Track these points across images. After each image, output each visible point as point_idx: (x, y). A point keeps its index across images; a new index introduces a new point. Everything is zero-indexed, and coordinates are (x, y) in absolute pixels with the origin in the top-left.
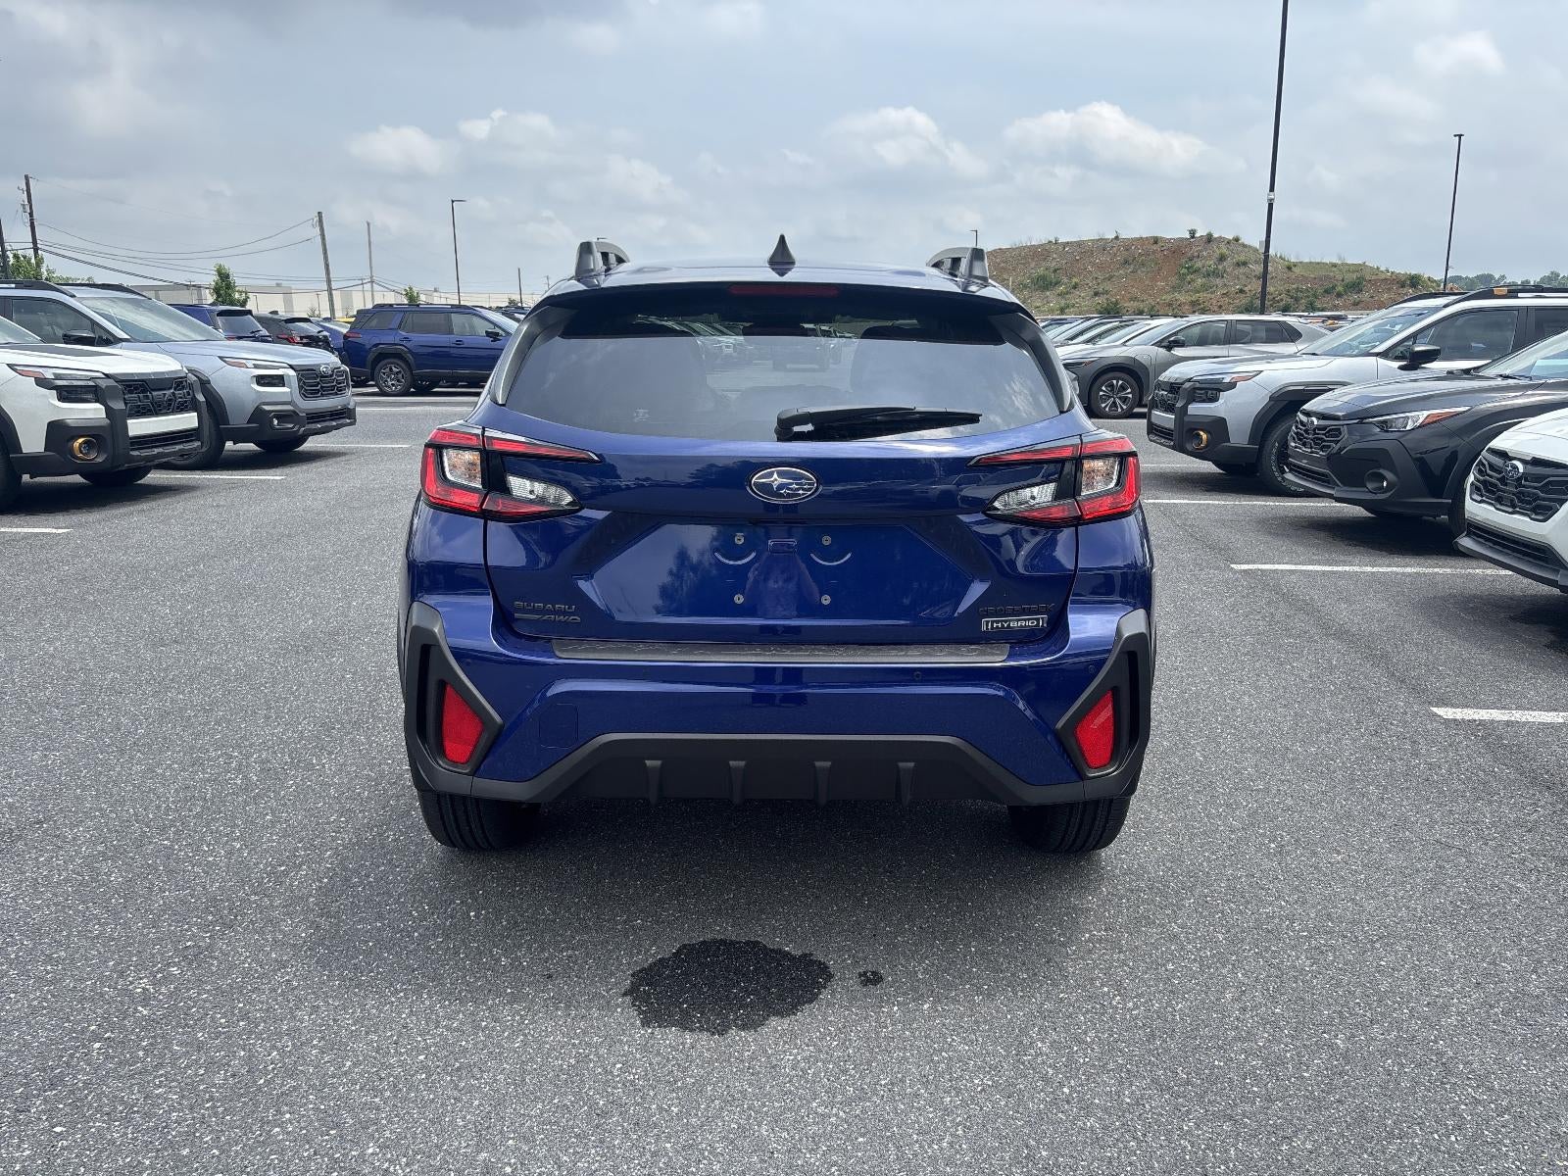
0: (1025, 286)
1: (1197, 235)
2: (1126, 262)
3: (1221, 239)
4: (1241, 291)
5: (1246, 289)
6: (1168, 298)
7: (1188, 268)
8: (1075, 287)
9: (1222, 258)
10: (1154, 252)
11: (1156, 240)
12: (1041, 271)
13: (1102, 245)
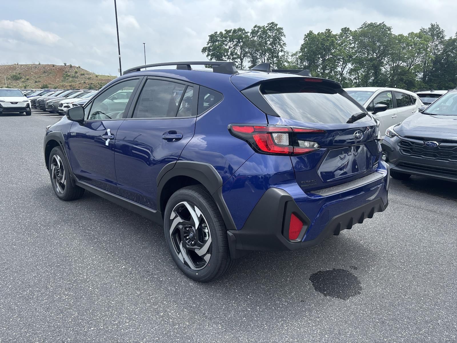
0: (9, 79)
1: (67, 65)
2: (45, 72)
3: (74, 67)
4: (85, 83)
5: (86, 82)
6: (61, 84)
7: (66, 75)
8: (28, 79)
9: (76, 72)
10: (54, 69)
11: (54, 66)
12: (14, 74)
13: (35, 67)
